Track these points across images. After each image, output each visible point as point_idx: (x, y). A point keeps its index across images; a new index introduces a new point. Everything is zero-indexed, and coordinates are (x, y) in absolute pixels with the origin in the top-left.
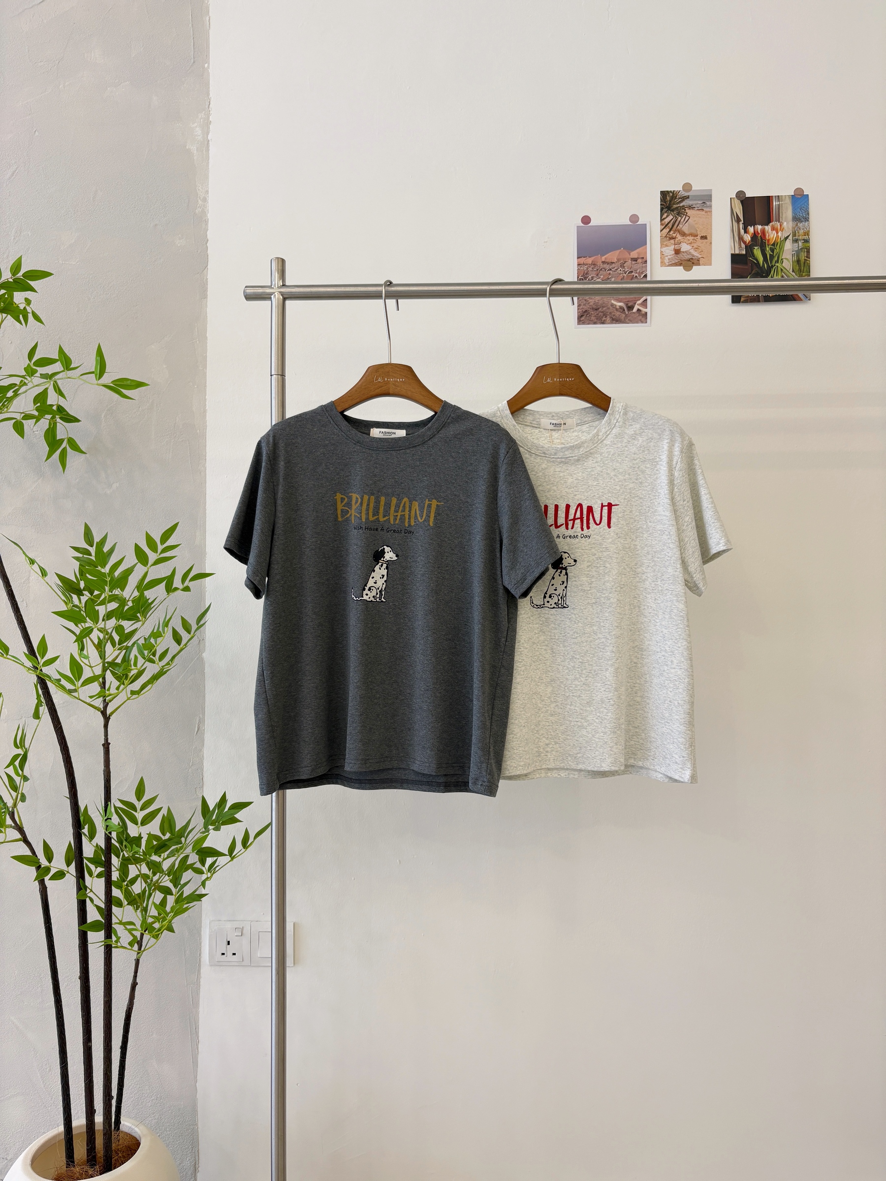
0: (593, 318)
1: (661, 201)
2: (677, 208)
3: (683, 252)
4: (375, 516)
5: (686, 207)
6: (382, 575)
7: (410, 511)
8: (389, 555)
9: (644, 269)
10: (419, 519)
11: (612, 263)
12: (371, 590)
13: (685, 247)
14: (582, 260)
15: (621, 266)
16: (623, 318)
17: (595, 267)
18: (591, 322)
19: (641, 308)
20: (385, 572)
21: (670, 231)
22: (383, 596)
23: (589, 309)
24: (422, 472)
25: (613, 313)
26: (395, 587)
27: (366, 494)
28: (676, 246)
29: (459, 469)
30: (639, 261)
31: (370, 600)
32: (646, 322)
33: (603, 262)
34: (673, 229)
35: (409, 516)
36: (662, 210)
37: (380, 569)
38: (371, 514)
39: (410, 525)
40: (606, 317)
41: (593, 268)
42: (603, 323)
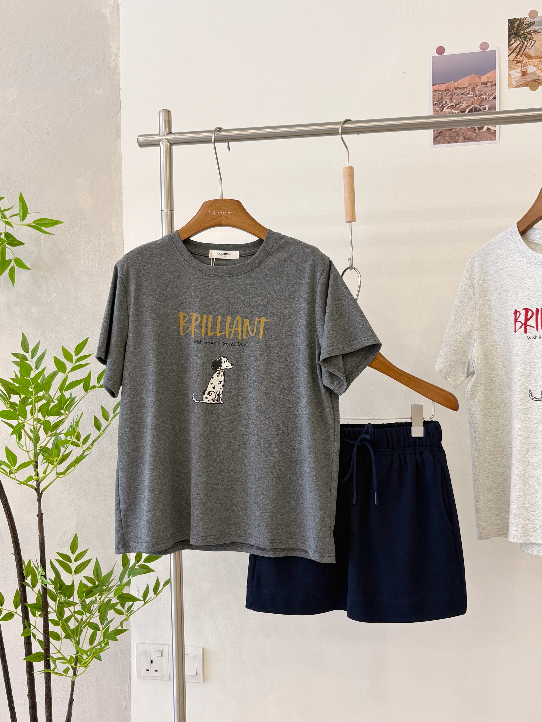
0: (447, 138)
1: (509, 28)
2: (524, 34)
3: (530, 74)
4: (213, 332)
5: (532, 32)
6: (220, 381)
7: (242, 327)
8: (226, 364)
9: (493, 92)
10: (251, 334)
11: (464, 88)
12: (210, 394)
13: (531, 69)
14: (437, 87)
15: (472, 90)
16: (474, 136)
17: (449, 92)
18: (445, 141)
19: (490, 127)
20: (222, 379)
21: (517, 55)
22: (221, 399)
23: (444, 130)
24: (251, 295)
25: (465, 133)
26: (231, 391)
27: (205, 314)
28: (523, 68)
29: (283, 290)
30: (489, 84)
31: (209, 402)
32: (495, 140)
33: (456, 88)
34: (520, 54)
35: (242, 331)
36: (510, 36)
37: (218, 376)
38: (209, 330)
39: (242, 339)
40: (459, 136)
41: (447, 94)
42: (456, 142)
